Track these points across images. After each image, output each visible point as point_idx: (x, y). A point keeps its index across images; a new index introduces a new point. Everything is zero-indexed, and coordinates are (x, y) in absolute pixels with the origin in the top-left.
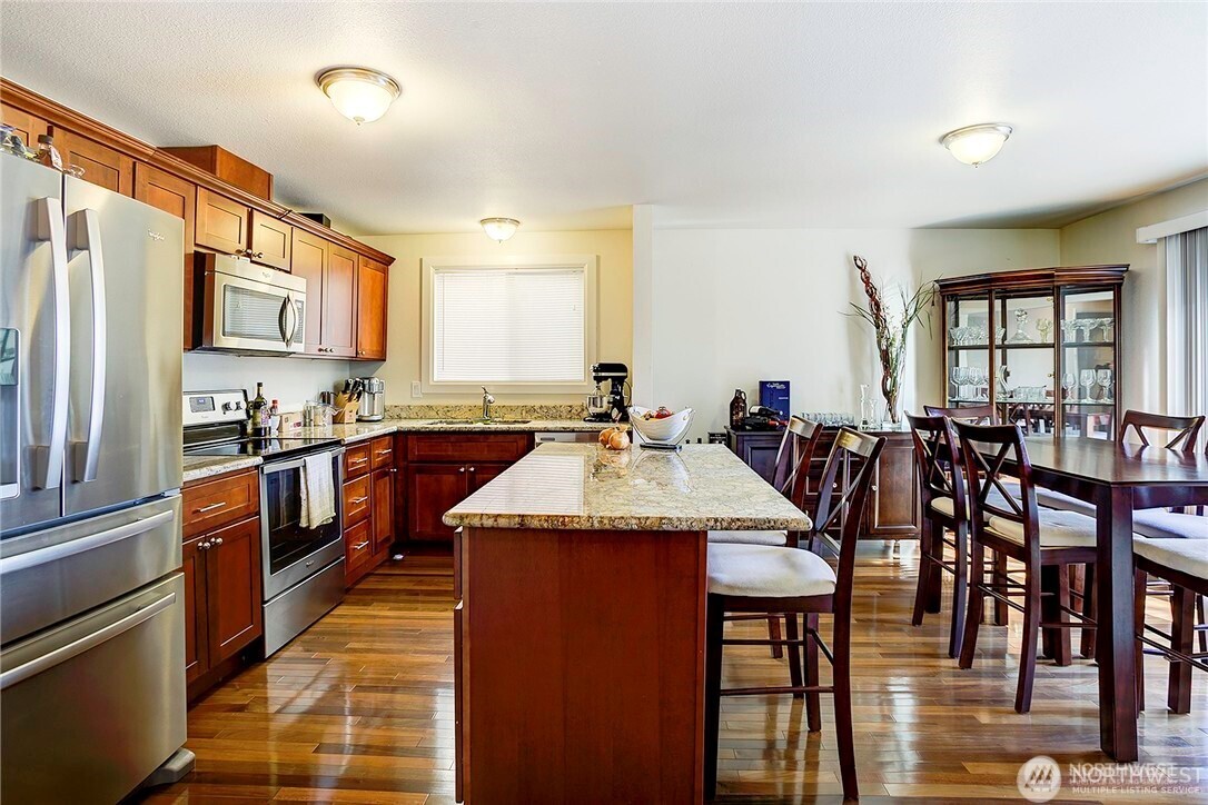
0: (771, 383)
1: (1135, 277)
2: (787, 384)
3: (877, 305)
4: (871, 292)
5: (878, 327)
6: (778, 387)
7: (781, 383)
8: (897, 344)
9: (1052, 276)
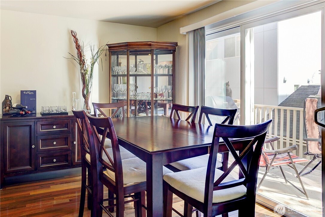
0: (26, 91)
1: (180, 48)
2: (35, 92)
3: (81, 54)
4: (78, 47)
5: (80, 65)
6: (30, 93)
7: (31, 91)
8: (89, 73)
9: (150, 45)
